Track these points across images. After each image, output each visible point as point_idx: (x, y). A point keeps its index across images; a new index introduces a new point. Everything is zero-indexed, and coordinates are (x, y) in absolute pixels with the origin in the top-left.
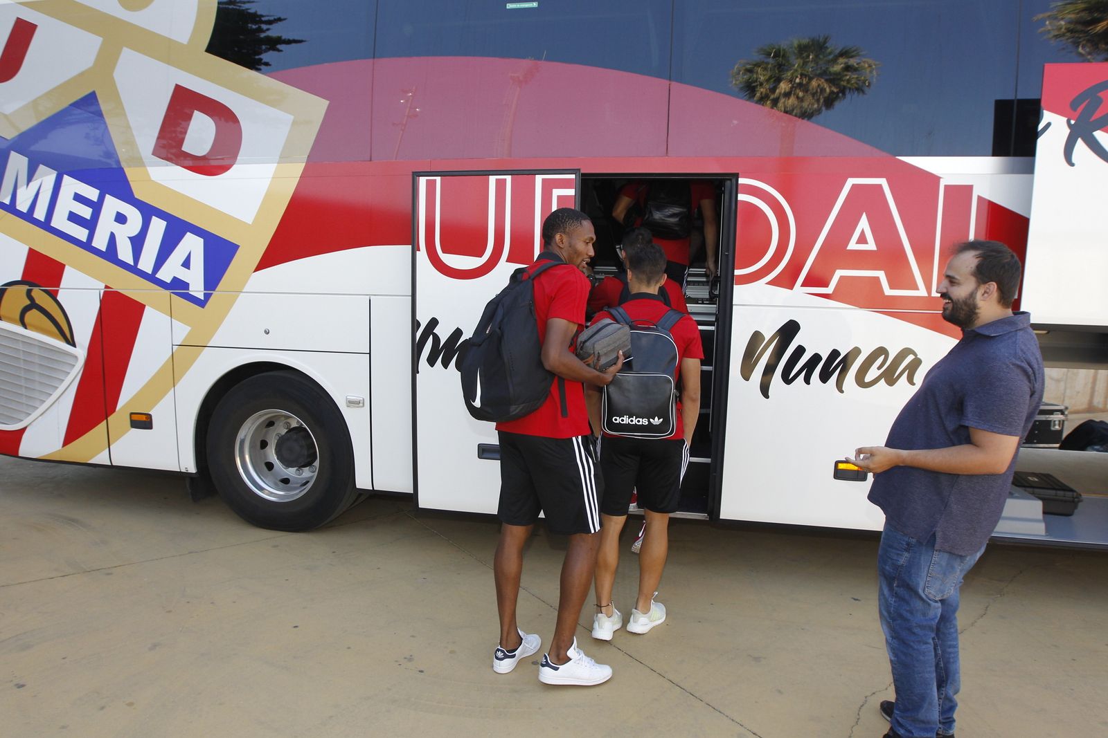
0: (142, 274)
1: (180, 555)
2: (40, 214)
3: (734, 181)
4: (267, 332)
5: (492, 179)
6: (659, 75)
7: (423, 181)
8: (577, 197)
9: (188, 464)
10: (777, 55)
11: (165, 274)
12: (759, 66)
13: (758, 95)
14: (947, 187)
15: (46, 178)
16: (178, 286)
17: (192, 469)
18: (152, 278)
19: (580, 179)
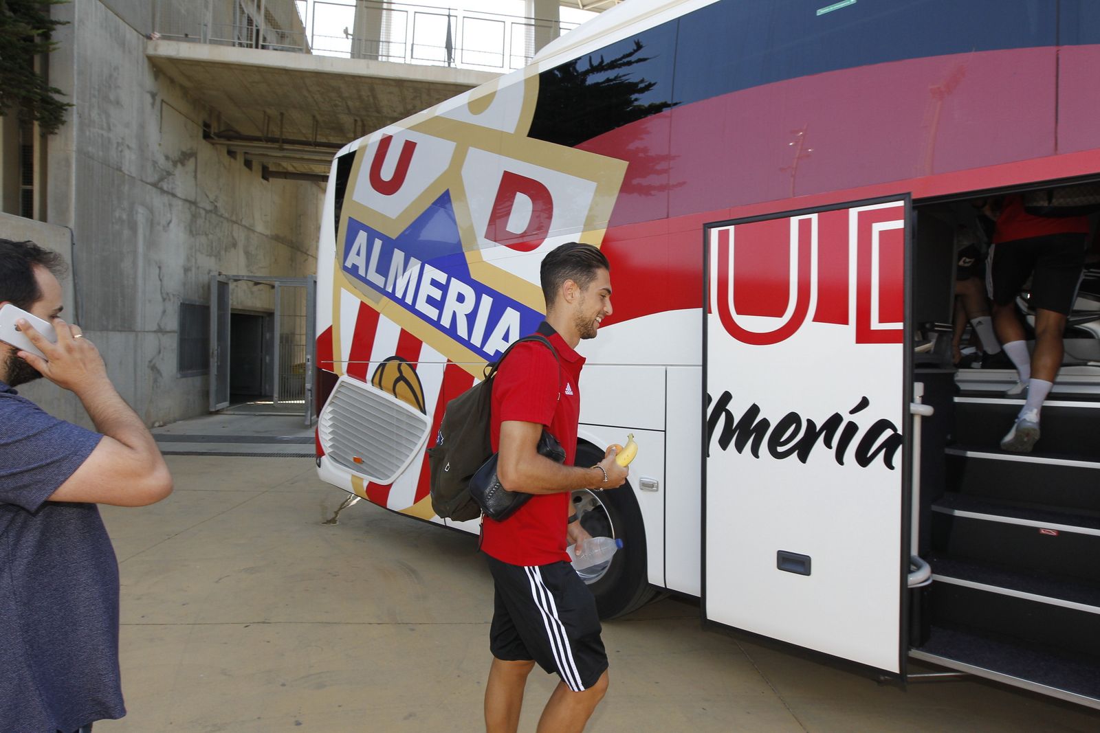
0: (473, 348)
2: (409, 300)
5: (794, 221)
7: (714, 233)
8: (907, 229)
11: (490, 348)
15: (415, 266)
18: (479, 351)
19: (912, 205)
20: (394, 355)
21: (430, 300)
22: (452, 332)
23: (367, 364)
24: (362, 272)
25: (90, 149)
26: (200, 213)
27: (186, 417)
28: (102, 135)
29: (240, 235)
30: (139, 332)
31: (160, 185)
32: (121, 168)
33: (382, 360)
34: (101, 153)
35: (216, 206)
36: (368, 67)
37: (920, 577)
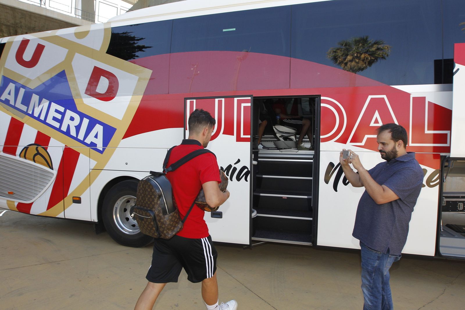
0: (79, 141)
1: (88, 257)
2: (42, 118)
3: (319, 98)
4: (127, 164)
5: (217, 100)
6: (286, 55)
7: (188, 101)
8: (252, 106)
9: (94, 218)
10: (346, 45)
11: (88, 141)
12: (339, 50)
13: (338, 61)
14: (413, 98)
15: (45, 103)
16: (93, 145)
17: (96, 221)
18: (83, 142)
19: (253, 99)
20: (34, 143)
21: (55, 119)
22: (67, 133)
23: (17, 147)
24: (12, 103)
33: (26, 145)
37: (254, 214)
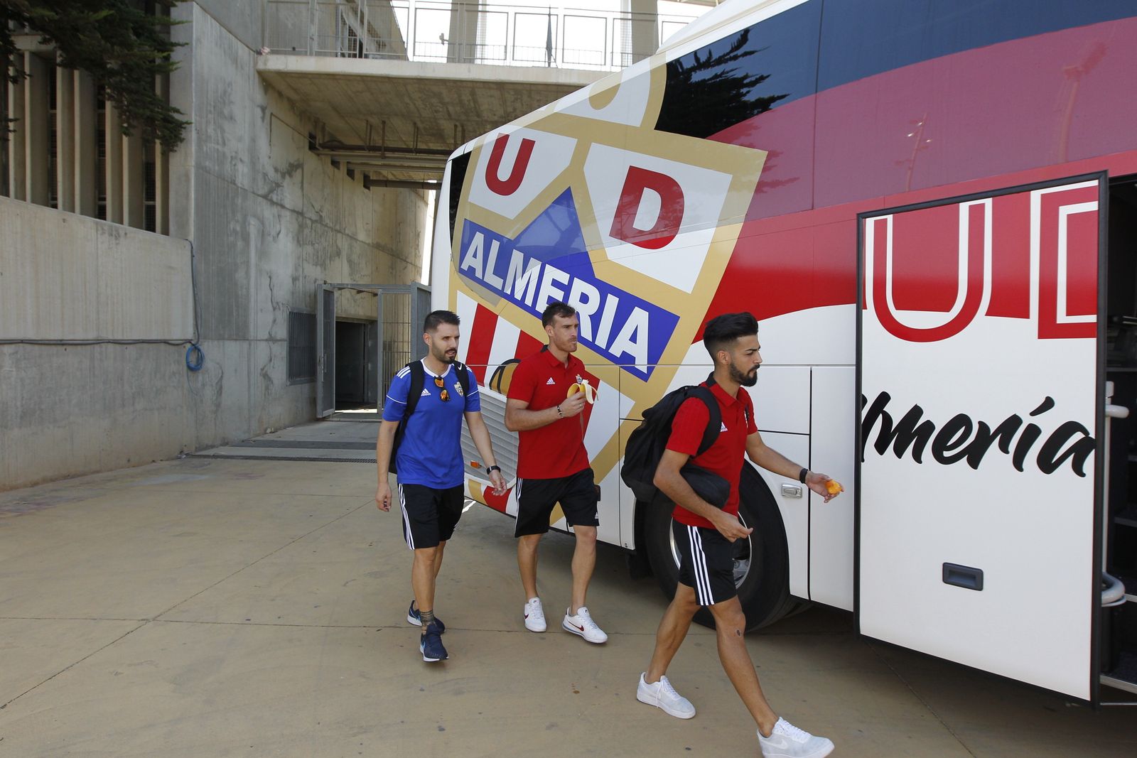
0: (598, 350)
2: (529, 302)
5: (964, 208)
7: (870, 223)
8: (1103, 212)
9: (627, 540)
15: (535, 267)
16: (626, 360)
17: (632, 547)
18: (605, 353)
19: (1108, 185)
20: (513, 358)
21: (552, 301)
23: (485, 368)
24: (479, 274)
25: (207, 163)
26: (306, 223)
27: (295, 424)
28: (218, 150)
29: (343, 244)
30: (252, 340)
31: (269, 198)
32: (235, 181)
33: (500, 363)
34: (217, 168)
35: (321, 216)
36: (469, 71)
37: (1115, 595)
